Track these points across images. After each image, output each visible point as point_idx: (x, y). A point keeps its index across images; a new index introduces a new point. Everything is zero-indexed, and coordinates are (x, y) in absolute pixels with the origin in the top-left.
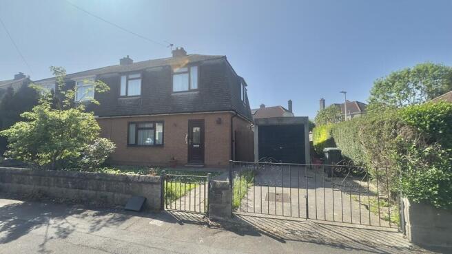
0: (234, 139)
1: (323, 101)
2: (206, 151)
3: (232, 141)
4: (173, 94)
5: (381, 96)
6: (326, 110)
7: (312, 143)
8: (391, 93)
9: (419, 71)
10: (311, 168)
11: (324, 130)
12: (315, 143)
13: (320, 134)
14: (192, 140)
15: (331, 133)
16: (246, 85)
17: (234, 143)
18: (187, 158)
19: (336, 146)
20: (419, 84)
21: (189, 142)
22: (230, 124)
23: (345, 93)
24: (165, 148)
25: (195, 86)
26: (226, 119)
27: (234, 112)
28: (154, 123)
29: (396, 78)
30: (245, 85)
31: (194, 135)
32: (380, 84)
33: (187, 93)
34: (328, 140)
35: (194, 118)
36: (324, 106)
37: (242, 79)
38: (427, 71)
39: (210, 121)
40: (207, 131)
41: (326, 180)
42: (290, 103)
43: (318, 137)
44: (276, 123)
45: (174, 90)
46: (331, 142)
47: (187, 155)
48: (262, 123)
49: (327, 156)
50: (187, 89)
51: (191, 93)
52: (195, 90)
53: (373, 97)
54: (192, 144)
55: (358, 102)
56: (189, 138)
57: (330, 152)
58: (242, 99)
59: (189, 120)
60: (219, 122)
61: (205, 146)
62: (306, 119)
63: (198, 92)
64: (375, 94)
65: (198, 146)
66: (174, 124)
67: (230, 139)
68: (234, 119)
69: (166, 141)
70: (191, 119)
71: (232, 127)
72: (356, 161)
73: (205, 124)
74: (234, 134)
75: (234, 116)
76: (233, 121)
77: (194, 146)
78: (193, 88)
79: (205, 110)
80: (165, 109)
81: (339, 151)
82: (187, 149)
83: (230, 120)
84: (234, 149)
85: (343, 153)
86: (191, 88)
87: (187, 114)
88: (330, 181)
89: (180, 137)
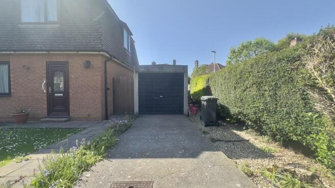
0: (110, 86)
1: (197, 62)
2: (71, 102)
3: (107, 89)
4: (21, 26)
5: (235, 60)
6: (199, 68)
7: (189, 92)
8: (240, 57)
9: (257, 43)
10: (188, 116)
11: (200, 80)
12: (192, 92)
13: (196, 84)
14: (52, 88)
15: (208, 81)
16: (132, 35)
17: (110, 92)
18: (46, 111)
19: (212, 95)
21: (48, 90)
22: (103, 68)
23: (215, 52)
24: (13, 99)
25: (53, 17)
26: (97, 62)
29: (245, 47)
32: (234, 51)
33: (43, 26)
34: (204, 89)
35: (54, 59)
36: (198, 66)
38: (262, 43)
39: (76, 66)
40: (72, 76)
43: (195, 86)
44: (156, 70)
45: (23, 20)
46: (207, 91)
47: (46, 106)
48: (141, 70)
49: (205, 103)
50: (42, 20)
51: (48, 26)
52: (53, 23)
53: (229, 60)
54: (53, 93)
55: (218, 64)
56: (47, 85)
57: (208, 101)
58: (125, 46)
59: (47, 62)
60: (88, 65)
61: (71, 95)
62: (185, 68)
63: (58, 25)
64: (230, 58)
65: (62, 95)
66: (24, 66)
67: (104, 88)
68: (109, 64)
69: (14, 89)
70: (49, 60)
71: (105, 72)
72: (233, 110)
73: (69, 68)
74: (110, 81)
75: (108, 60)
76: (107, 65)
77: (56, 95)
78: (52, 20)
79: (67, 49)
80: (7, 44)
81: (216, 100)
82: (46, 98)
83: (104, 64)
84: (110, 99)
85: (220, 102)
86: (49, 20)
87: (42, 54)
88: (207, 133)
89: (35, 83)
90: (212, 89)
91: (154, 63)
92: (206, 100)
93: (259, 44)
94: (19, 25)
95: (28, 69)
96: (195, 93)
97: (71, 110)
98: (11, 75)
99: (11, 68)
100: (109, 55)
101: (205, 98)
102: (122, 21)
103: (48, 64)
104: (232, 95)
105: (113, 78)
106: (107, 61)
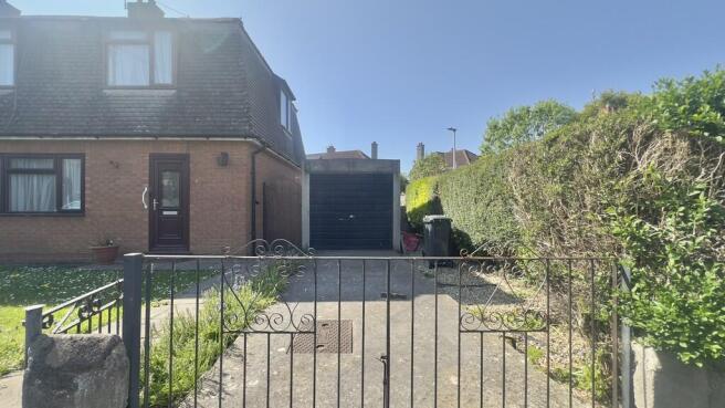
0: (259, 197)
1: (421, 147)
2: (193, 225)
3: (254, 203)
4: (108, 92)
5: (497, 144)
6: (425, 160)
7: (404, 208)
8: (508, 139)
9: (541, 110)
10: (401, 252)
11: (424, 186)
12: (409, 209)
13: (417, 194)
14: (159, 201)
15: (436, 189)
16: (294, 99)
17: (259, 208)
18: (146, 241)
19: (442, 213)
20: (541, 130)
21: (151, 205)
22: (250, 166)
23: (454, 130)
24: (88, 220)
25: (165, 76)
26: (241, 155)
27: (258, 143)
28: (59, 160)
29: (516, 118)
30: (291, 97)
31: (165, 189)
32: (496, 127)
33: (146, 92)
34: (429, 202)
35: (165, 150)
36: (423, 154)
37: (283, 83)
38: (550, 111)
39: (203, 162)
40: (195, 180)
41: (427, 275)
42: (374, 146)
43: (413, 199)
44: (343, 169)
45: (111, 82)
46: (435, 206)
47: (147, 234)
48: (316, 168)
49: (429, 227)
50: (145, 82)
51: (156, 92)
52: (165, 87)
53: (486, 143)
54: (160, 209)
55: (466, 152)
56: (151, 195)
57: (433, 223)
58: (283, 122)
59: (151, 155)
60: (224, 161)
61: (192, 213)
62: (396, 164)
63: (173, 91)
64: (489, 140)
65: (175, 213)
66: (112, 162)
67: (250, 199)
68: (259, 157)
69: (91, 202)
70: (156, 152)
71: (253, 173)
72: (476, 238)
73: (191, 165)
74: (259, 188)
75: (259, 151)
76: (257, 161)
77: (165, 213)
78: (161, 82)
79: (189, 133)
80: (84, 124)
81: (448, 221)
82: (147, 220)
83: (250, 159)
84: (259, 220)
85: (454, 224)
86: (156, 82)
87: (144, 141)
88: (432, 276)
89: (128, 192)
90: (443, 203)
91: (331, 149)
92: (431, 222)
93: (544, 113)
94: (105, 91)
95: (117, 167)
96: (415, 210)
97: (192, 240)
98: (87, 178)
99: (87, 165)
100: (261, 142)
101: (431, 218)
102: (277, 77)
103: (153, 157)
104: (473, 213)
105: (264, 184)
106: (256, 153)
